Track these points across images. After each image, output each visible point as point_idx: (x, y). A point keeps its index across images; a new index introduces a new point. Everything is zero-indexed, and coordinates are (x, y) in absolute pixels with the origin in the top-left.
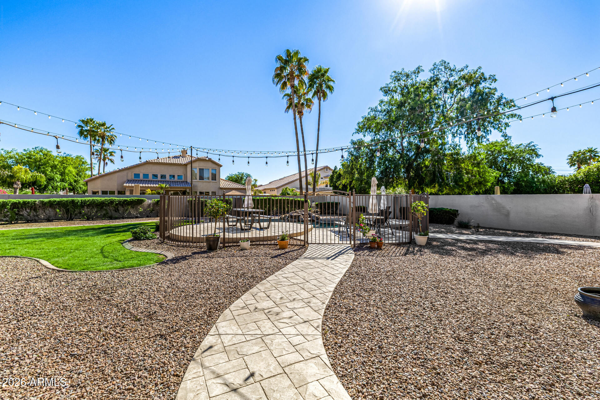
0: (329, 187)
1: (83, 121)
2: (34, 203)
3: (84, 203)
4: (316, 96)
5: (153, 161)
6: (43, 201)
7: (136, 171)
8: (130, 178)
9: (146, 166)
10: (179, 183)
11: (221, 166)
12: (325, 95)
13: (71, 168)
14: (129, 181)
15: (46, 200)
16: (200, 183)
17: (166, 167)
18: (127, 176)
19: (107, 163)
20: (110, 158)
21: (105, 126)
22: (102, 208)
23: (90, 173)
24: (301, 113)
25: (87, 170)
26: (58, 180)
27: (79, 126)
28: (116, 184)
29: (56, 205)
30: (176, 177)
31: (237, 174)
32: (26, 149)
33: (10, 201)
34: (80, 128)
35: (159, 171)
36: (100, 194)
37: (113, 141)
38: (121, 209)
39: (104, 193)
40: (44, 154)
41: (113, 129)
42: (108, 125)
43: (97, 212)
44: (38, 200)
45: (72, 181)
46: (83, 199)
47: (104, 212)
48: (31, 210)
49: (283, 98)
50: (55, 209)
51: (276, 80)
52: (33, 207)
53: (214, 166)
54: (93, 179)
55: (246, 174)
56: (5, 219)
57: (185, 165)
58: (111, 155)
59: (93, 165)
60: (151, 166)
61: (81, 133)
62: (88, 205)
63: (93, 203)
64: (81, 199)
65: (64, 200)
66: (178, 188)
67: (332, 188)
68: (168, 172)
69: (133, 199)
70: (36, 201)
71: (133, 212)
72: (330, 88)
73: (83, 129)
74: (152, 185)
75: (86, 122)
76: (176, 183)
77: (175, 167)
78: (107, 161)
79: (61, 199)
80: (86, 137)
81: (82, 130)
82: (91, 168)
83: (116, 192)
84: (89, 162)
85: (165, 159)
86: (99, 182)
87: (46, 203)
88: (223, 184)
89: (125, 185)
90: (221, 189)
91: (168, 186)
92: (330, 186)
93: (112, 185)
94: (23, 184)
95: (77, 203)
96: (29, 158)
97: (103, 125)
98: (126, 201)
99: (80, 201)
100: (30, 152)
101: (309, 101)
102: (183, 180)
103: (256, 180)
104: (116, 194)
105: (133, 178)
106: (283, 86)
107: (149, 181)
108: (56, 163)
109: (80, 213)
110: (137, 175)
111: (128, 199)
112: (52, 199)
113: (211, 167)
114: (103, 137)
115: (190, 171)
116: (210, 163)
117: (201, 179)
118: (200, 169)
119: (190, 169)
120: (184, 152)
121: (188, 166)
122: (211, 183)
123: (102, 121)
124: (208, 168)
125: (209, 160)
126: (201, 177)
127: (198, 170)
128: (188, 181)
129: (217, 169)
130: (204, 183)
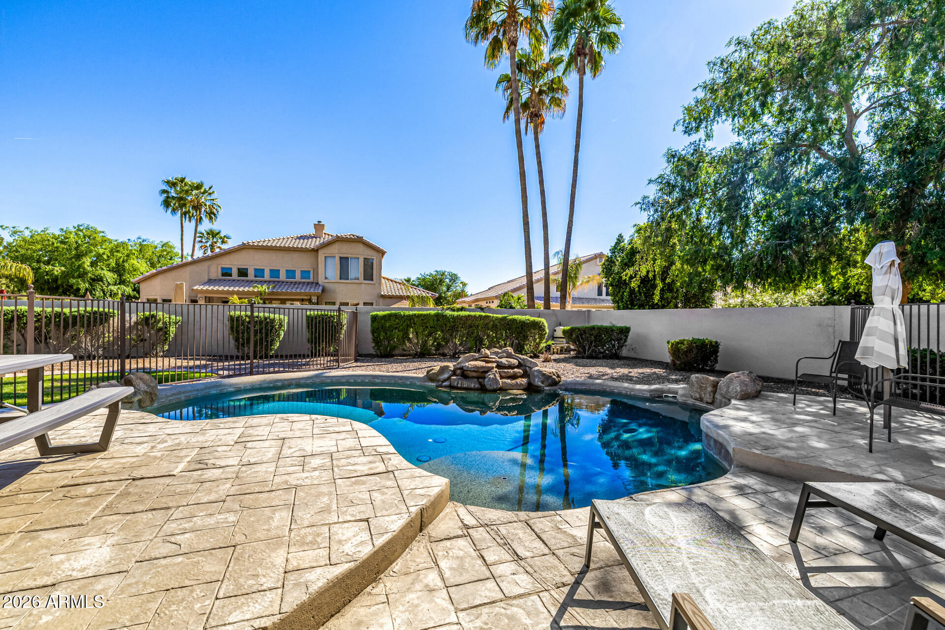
0: (604, 296)
1: (168, 182)
4: (573, 66)
5: (256, 244)
7: (226, 262)
8: (213, 276)
9: (243, 253)
10: (304, 286)
11: (383, 253)
12: (595, 62)
16: (341, 285)
17: (280, 255)
18: (209, 272)
21: (200, 188)
24: (536, 117)
27: (164, 191)
30: (298, 275)
31: (434, 273)
32: (65, 229)
34: (165, 195)
35: (268, 262)
41: (214, 192)
42: (206, 187)
49: (497, 87)
51: (474, 32)
53: (370, 254)
54: (148, 277)
57: (313, 250)
60: (252, 252)
61: (166, 203)
67: (609, 298)
68: (283, 264)
72: (609, 40)
73: (170, 195)
74: (246, 289)
76: (298, 286)
77: (296, 255)
80: (174, 210)
81: (168, 197)
86: (157, 282)
88: (388, 289)
89: (196, 287)
90: (383, 297)
91: (271, 289)
92: (607, 294)
97: (198, 187)
101: (555, 87)
102: (311, 280)
103: (464, 285)
105: (219, 276)
106: (493, 50)
107: (247, 281)
113: (362, 253)
114: (197, 207)
115: (323, 262)
116: (361, 245)
117: (342, 277)
118: (340, 258)
119: (323, 258)
120: (319, 226)
121: (321, 252)
122: (363, 285)
123: (196, 181)
124: (358, 256)
125: (359, 240)
126: (344, 274)
127: (337, 260)
128: (320, 282)
129: (375, 258)
130: (350, 285)
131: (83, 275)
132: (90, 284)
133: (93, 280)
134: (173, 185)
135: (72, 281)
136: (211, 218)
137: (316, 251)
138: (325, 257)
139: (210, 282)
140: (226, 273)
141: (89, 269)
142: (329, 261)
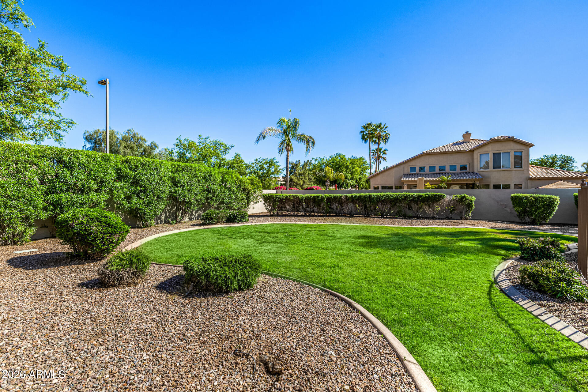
1: (364, 127)
2: (341, 198)
3: (379, 199)
5: (430, 152)
6: (347, 196)
7: (412, 164)
8: (406, 173)
9: (423, 158)
10: (463, 175)
11: (530, 146)
13: (357, 168)
14: (406, 176)
15: (349, 195)
16: (495, 172)
17: (445, 157)
18: (403, 170)
19: (381, 161)
20: (383, 156)
21: (380, 126)
22: (395, 205)
23: (369, 171)
25: (367, 168)
26: (350, 178)
27: (362, 132)
28: (393, 179)
29: (357, 199)
30: (458, 168)
33: (325, 196)
34: (362, 134)
35: (437, 162)
36: (380, 189)
37: (387, 139)
38: (414, 206)
39: (384, 188)
40: (341, 159)
41: (387, 127)
42: (383, 125)
43: (390, 209)
44: (343, 195)
45: (358, 179)
46: (378, 194)
47: (397, 210)
48: (339, 205)
50: (354, 204)
52: (339, 201)
53: (518, 147)
54: (373, 176)
55: (562, 157)
56: (322, 212)
58: (384, 154)
59: (371, 164)
60: (427, 157)
61: (363, 137)
62: (383, 201)
63: (388, 199)
64: (377, 194)
65: (362, 196)
66: (464, 180)
68: (447, 162)
69: (429, 195)
70: (342, 196)
71: (427, 210)
73: (365, 133)
74: (431, 179)
75: (366, 127)
76: (460, 175)
77: (456, 156)
78: (381, 159)
79: (360, 194)
80: (366, 140)
81: (363, 134)
82: (370, 166)
83: (394, 187)
84: (368, 162)
85: (443, 148)
86: (379, 177)
87: (349, 198)
88: (534, 172)
89: (403, 179)
90: (531, 179)
91: (450, 178)
93: (390, 181)
94: (330, 182)
95: (374, 198)
96: (333, 162)
98: (421, 196)
99: (376, 197)
100: (333, 157)
102: (468, 170)
104: (394, 189)
105: (409, 173)
107: (426, 174)
108: (348, 164)
109: (375, 209)
110: (413, 169)
111: (423, 194)
112: (354, 194)
113: (513, 148)
114: (379, 137)
115: (479, 159)
116: (512, 143)
117: (495, 167)
118: (494, 154)
119: (479, 155)
120: (467, 135)
121: (475, 152)
122: (514, 172)
123: (377, 123)
124: (509, 151)
125: (511, 140)
126: (497, 165)
127: (491, 155)
128: (476, 171)
129: (523, 151)
130: (502, 172)
137: (472, 151)
138: (480, 155)
142: (484, 157)
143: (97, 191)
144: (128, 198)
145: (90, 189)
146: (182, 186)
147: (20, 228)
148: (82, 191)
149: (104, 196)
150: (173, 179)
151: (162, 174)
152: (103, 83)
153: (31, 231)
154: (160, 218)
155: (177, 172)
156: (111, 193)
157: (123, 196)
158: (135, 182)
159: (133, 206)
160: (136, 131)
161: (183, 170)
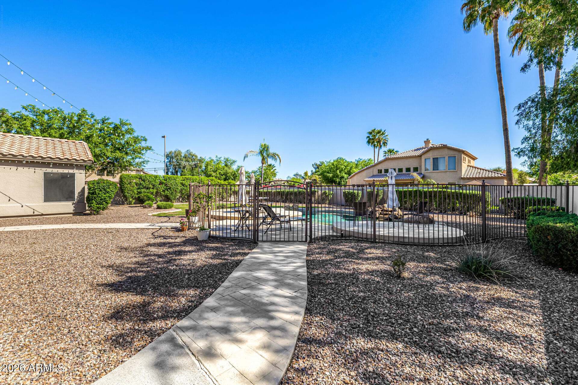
8: (375, 173)
9: (386, 162)
16: (434, 174)
17: (402, 160)
18: (374, 171)
21: (381, 132)
27: (368, 137)
30: (412, 170)
35: (398, 165)
42: (383, 131)
53: (453, 154)
54: (352, 176)
57: (418, 156)
60: (390, 161)
61: (369, 142)
68: (404, 165)
77: (411, 160)
80: (369, 144)
81: (369, 139)
86: (355, 178)
88: (468, 173)
89: (365, 179)
90: (463, 179)
97: (379, 132)
102: (418, 172)
105: (377, 174)
113: (448, 154)
114: (379, 142)
115: (424, 162)
116: (446, 150)
117: (435, 169)
118: (433, 158)
120: (427, 142)
122: (448, 173)
123: (379, 129)
124: (444, 156)
125: (445, 147)
126: (436, 167)
127: (431, 160)
128: (423, 173)
129: (457, 155)
130: (439, 173)
131: (337, 176)
132: (340, 179)
133: (341, 178)
134: (370, 133)
135: (335, 179)
136: (384, 145)
137: (420, 156)
138: (425, 159)
139: (373, 176)
140: (380, 171)
141: (339, 174)
142: (427, 161)
143: (152, 188)
144: (164, 191)
145: (150, 188)
146: (187, 186)
147: (131, 200)
148: (147, 188)
149: (155, 191)
150: (182, 184)
151: (177, 182)
152: (164, 137)
153: (134, 201)
154: (179, 200)
155: (184, 180)
156: (157, 189)
157: (162, 190)
158: (166, 185)
159: (166, 194)
160: (191, 151)
161: (187, 179)
